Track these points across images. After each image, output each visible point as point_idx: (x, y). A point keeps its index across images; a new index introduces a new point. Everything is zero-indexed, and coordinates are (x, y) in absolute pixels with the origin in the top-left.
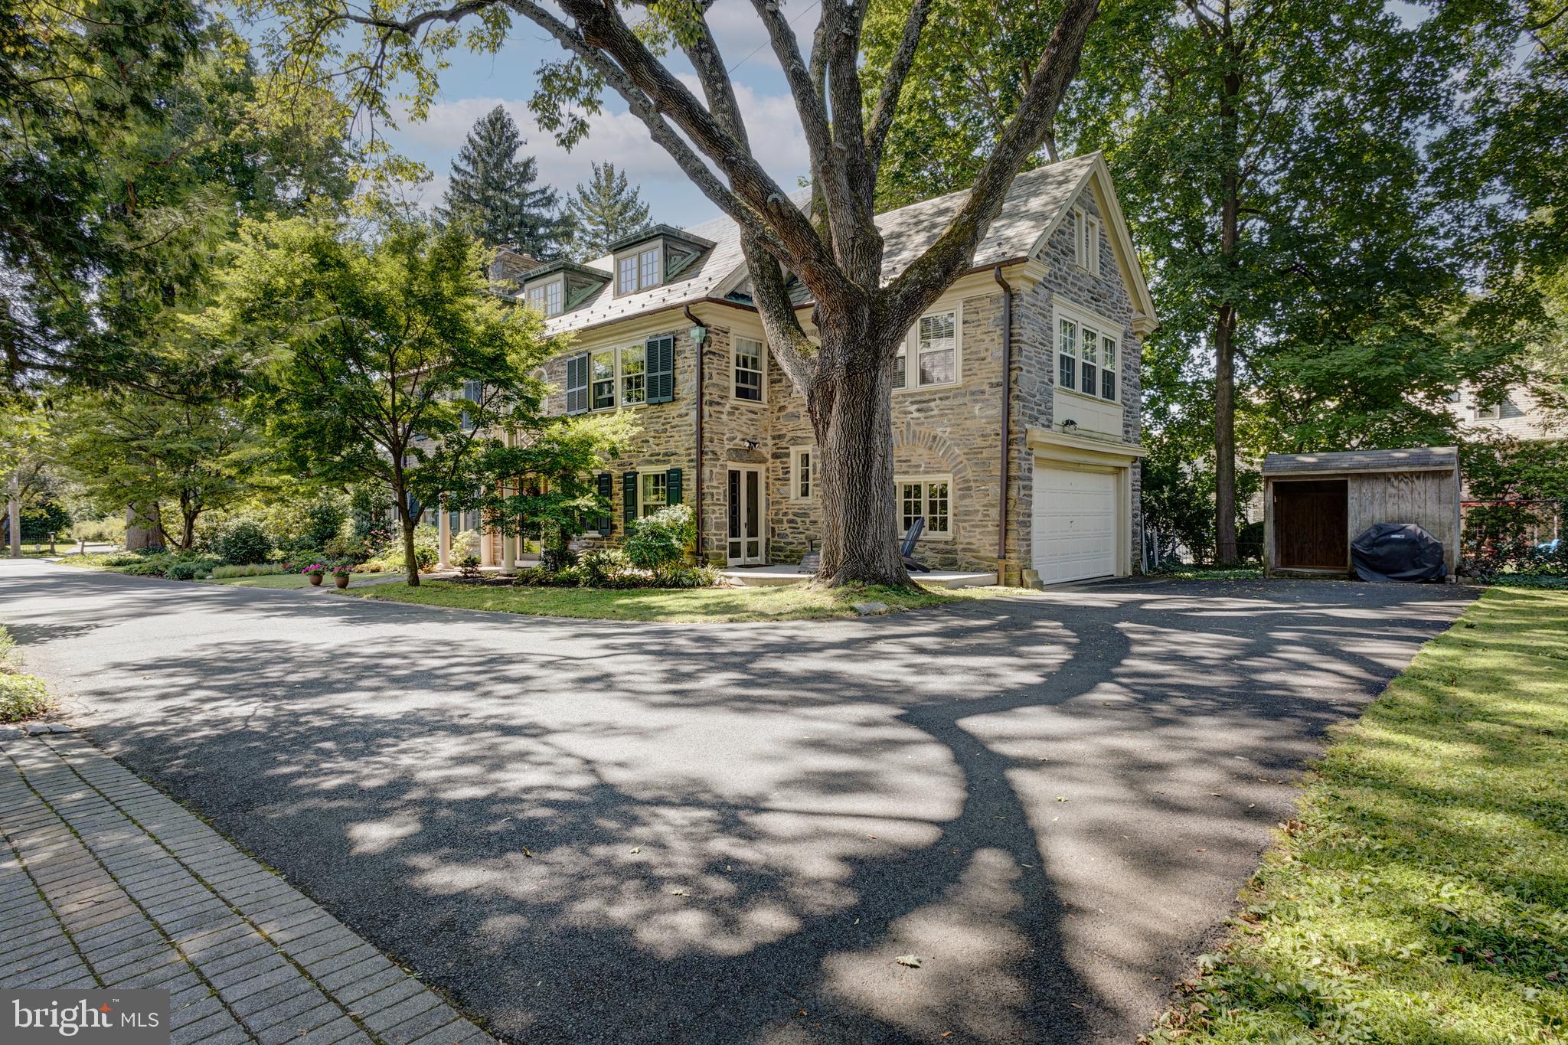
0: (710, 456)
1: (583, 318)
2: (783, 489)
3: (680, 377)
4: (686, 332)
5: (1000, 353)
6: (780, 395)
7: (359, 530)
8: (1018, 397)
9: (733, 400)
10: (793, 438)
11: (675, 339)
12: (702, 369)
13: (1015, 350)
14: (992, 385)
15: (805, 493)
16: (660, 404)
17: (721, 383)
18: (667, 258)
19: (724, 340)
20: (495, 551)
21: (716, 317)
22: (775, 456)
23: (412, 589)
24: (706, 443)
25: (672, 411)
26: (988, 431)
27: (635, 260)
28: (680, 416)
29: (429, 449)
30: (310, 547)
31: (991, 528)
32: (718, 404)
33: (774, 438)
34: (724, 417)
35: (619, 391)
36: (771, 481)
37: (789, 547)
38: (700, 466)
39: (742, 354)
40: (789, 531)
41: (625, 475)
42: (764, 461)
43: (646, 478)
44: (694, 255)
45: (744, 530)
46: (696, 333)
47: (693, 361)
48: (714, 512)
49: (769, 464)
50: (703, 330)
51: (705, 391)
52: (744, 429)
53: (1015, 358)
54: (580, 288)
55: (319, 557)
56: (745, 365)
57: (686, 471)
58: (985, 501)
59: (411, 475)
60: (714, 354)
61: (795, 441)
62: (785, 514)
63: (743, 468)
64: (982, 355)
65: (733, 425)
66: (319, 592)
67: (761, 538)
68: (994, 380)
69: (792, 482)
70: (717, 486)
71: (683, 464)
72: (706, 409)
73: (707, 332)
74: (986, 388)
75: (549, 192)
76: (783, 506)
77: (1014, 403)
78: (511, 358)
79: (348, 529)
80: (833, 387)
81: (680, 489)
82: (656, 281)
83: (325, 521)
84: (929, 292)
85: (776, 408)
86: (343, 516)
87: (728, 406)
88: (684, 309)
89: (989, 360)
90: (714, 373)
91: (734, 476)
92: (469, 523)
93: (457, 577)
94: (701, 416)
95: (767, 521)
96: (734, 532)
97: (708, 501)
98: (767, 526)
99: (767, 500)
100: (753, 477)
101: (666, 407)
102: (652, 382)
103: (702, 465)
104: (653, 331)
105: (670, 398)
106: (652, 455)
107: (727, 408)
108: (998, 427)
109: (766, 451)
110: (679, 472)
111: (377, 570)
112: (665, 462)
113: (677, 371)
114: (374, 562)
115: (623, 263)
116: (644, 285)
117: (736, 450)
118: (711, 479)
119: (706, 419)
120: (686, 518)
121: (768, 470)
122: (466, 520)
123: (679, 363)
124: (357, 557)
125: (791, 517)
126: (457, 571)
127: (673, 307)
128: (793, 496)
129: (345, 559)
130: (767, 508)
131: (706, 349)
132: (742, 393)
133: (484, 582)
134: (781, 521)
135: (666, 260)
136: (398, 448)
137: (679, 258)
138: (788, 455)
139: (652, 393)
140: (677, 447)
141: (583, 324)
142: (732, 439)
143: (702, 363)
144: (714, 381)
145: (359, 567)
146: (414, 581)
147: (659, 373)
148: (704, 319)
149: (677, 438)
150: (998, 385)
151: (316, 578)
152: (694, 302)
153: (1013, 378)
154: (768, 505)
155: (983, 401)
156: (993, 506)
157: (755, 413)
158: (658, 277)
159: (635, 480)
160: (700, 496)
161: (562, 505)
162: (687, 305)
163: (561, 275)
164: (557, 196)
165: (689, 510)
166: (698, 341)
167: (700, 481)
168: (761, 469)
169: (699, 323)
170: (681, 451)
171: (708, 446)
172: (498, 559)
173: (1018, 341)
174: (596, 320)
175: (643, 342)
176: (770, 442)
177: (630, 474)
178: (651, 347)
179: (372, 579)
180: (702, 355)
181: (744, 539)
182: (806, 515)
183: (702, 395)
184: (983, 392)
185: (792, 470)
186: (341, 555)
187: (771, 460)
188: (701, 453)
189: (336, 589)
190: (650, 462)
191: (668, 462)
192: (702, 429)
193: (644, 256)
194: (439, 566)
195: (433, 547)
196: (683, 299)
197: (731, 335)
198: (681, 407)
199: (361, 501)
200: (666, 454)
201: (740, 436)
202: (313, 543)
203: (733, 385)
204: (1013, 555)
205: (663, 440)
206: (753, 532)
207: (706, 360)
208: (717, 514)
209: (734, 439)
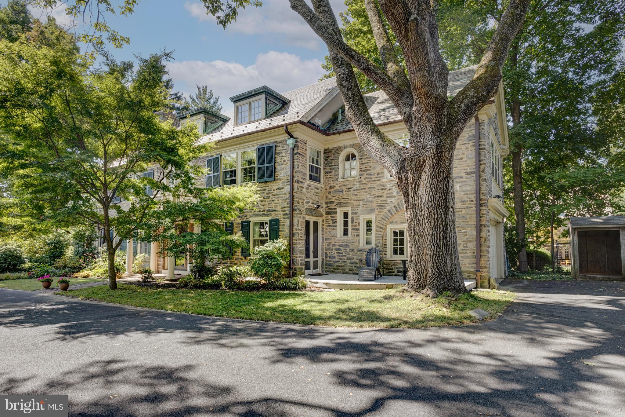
0: (298, 212)
1: (217, 136)
2: (333, 232)
3: (278, 167)
4: (284, 142)
5: (473, 155)
6: (331, 180)
7: (77, 253)
8: (485, 180)
9: (308, 181)
10: (338, 203)
11: (276, 146)
12: (293, 162)
13: (482, 154)
14: (467, 173)
15: (346, 233)
16: (266, 182)
17: (303, 171)
18: (267, 105)
19: (304, 147)
20: (158, 265)
21: (302, 133)
22: (327, 213)
23: (113, 292)
24: (295, 204)
25: (273, 186)
26: (466, 199)
27: (247, 106)
28: (279, 189)
29: (126, 206)
30: (46, 263)
31: (469, 254)
32: (302, 182)
33: (327, 203)
34: (304, 190)
35: (239, 176)
36: (325, 227)
37: (337, 264)
38: (292, 217)
39: (312, 157)
40: (336, 255)
41: (242, 222)
42: (321, 216)
43: (255, 224)
44: (280, 106)
45: (312, 254)
46: (291, 142)
47: (288, 158)
48: (299, 244)
49: (324, 218)
50: (295, 140)
51: (295, 175)
52: (313, 197)
53: (482, 158)
54: (212, 123)
55: (51, 269)
56: (313, 163)
57: (282, 220)
58: (465, 239)
59: (113, 220)
60: (300, 154)
61: (340, 205)
62: (334, 245)
63: (312, 219)
64: (461, 156)
65: (308, 195)
66: (48, 294)
67: (320, 259)
68: (469, 171)
69: (338, 227)
70: (300, 229)
71: (281, 217)
72: (296, 185)
73: (296, 141)
74: (464, 175)
75: (178, 95)
76: (333, 241)
77: (483, 183)
78: (181, 151)
79: (70, 252)
80: (424, 162)
81: (278, 230)
82: (260, 117)
83: (56, 248)
84: (480, 104)
85: (328, 187)
86: (67, 245)
87: (306, 184)
88: (285, 127)
89: (465, 159)
90: (300, 165)
91: (308, 223)
92: (143, 250)
93: (139, 281)
94: (292, 189)
95: (322, 248)
96: (308, 256)
97: (296, 237)
98: (322, 252)
99: (323, 237)
100: (316, 224)
101: (269, 184)
102: (261, 170)
103: (293, 217)
104: (261, 142)
105: (272, 179)
106: (260, 211)
107: (305, 185)
108: (473, 197)
109: (322, 210)
110: (278, 221)
111: (87, 276)
112: (268, 215)
113: (277, 164)
114: (85, 272)
115: (240, 108)
116: (252, 119)
117: (310, 209)
118: (298, 225)
119: (295, 190)
120: (284, 247)
121: (323, 221)
122: (141, 247)
123: (278, 159)
124: (75, 268)
125: (337, 247)
126: (138, 278)
127: (278, 127)
128: (338, 236)
129: (67, 270)
130: (323, 242)
131: (295, 152)
132: (311, 178)
133: (158, 286)
134: (331, 249)
135: (266, 106)
136: (106, 203)
137: (272, 106)
138: (336, 213)
139: (261, 176)
140: (276, 206)
141: (219, 138)
142: (308, 203)
143: (293, 159)
144: (299, 169)
145: (76, 275)
146: (114, 286)
147: (265, 165)
148: (295, 134)
149: (276, 201)
150: (471, 173)
151: (46, 284)
152: (291, 124)
153: (481, 169)
154: (323, 240)
155: (462, 182)
156: (470, 241)
157: (318, 189)
158: (262, 114)
159: (248, 225)
160: (292, 234)
161: (221, 239)
162: (287, 125)
163: (202, 115)
164: (182, 97)
165: (286, 243)
166: (291, 146)
167: (291, 225)
168: (319, 220)
169: (292, 136)
170: (279, 208)
171: (297, 206)
172: (160, 270)
173: (482, 149)
174: (225, 136)
175: (255, 148)
176: (324, 205)
177: (245, 222)
178: (260, 151)
179: (84, 283)
180: (293, 154)
181: (312, 259)
182: (347, 246)
183: (293, 177)
184: (462, 177)
185: (338, 221)
186: (65, 267)
187: (325, 216)
188: (292, 210)
189: (60, 291)
190: (258, 215)
191: (270, 215)
192: (293, 196)
193: (253, 105)
194: (126, 274)
195: (122, 262)
196: (283, 123)
197: (307, 145)
198: (279, 184)
199: (79, 237)
200: (269, 211)
201: (311, 201)
202: (48, 260)
203: (308, 173)
204: (484, 270)
205: (267, 203)
206: (316, 256)
207: (295, 157)
208: (300, 246)
209: (309, 202)
